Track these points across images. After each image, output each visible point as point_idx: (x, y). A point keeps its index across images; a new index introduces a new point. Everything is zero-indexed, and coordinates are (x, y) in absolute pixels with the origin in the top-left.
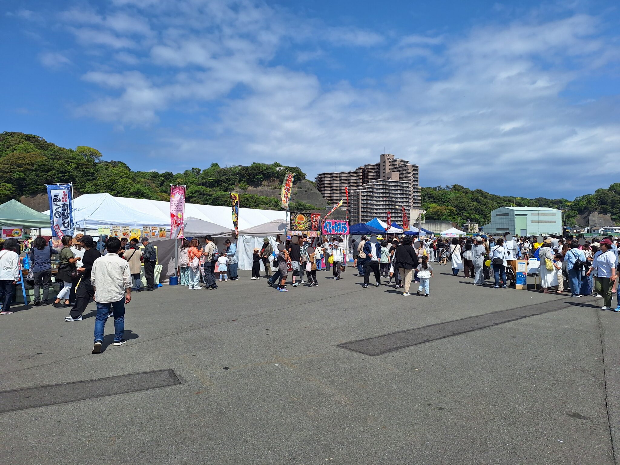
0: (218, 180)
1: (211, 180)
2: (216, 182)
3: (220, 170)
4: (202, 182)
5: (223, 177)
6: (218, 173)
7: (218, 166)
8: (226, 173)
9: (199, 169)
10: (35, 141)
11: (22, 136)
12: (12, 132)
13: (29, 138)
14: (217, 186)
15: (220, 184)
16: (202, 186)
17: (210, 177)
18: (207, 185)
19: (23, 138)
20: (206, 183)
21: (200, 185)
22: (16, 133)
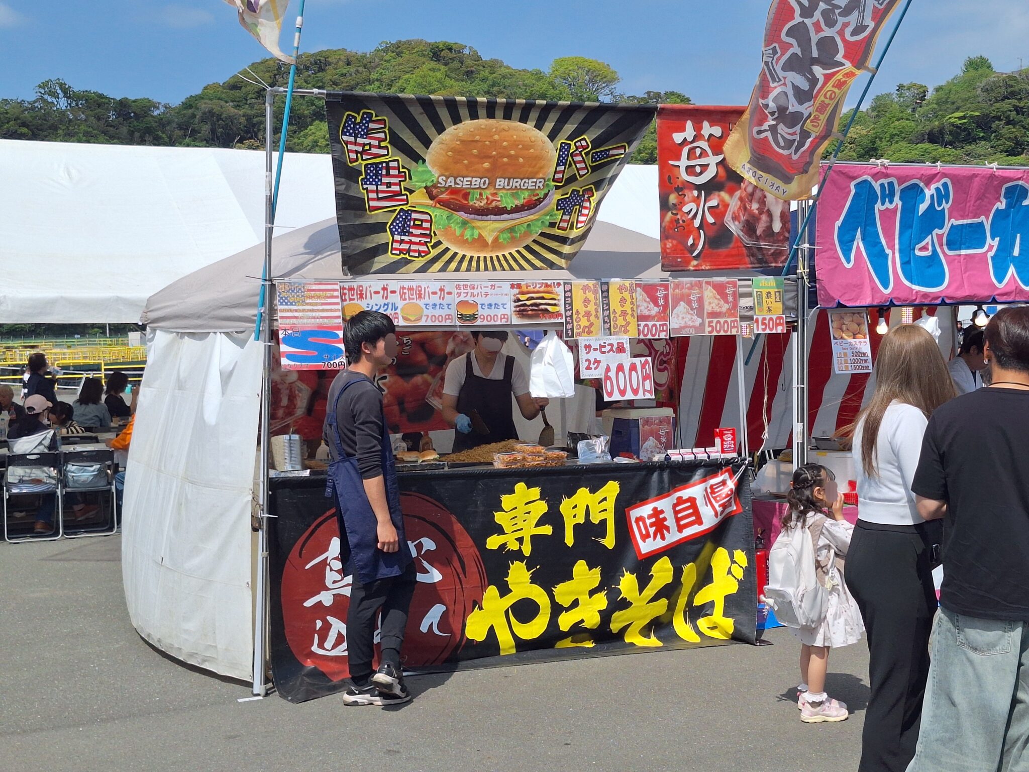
0: (987, 115)
1: (960, 118)
2: (978, 126)
3: (992, 78)
4: (928, 129)
5: (1006, 105)
6: (986, 90)
7: (989, 67)
8: (1016, 89)
9: (921, 87)
10: (453, 59)
11: (422, 48)
12: (400, 42)
13: (437, 53)
14: (983, 138)
15: (995, 132)
16: (927, 145)
17: (958, 109)
18: (948, 138)
19: (424, 56)
20: (941, 131)
21: (922, 141)
22: (409, 43)
